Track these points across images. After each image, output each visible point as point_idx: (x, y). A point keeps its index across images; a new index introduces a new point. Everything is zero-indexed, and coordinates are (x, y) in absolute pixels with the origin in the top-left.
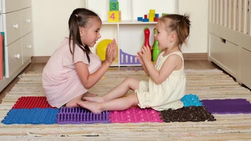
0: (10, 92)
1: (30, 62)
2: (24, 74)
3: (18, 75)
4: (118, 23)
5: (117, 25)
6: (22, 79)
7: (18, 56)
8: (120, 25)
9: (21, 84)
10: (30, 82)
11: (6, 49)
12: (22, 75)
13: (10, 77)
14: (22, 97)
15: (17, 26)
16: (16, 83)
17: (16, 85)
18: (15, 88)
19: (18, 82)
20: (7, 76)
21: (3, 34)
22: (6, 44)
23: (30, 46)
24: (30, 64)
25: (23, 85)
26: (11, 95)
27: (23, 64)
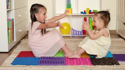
0: (16, 49)
1: (27, 33)
5: (70, 15)
6: (22, 42)
7: (20, 31)
10: (26, 44)
11: (14, 27)
12: (22, 40)
13: (16, 41)
14: (22, 51)
15: (20, 16)
16: (19, 44)
17: (19, 45)
18: (19, 47)
19: (20, 44)
20: (15, 40)
22: (14, 25)
24: (27, 34)
25: (22, 45)
26: (16, 50)
27: (23, 34)
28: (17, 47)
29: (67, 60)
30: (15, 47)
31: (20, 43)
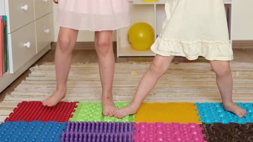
0: (12, 93)
1: (50, 48)
2: (37, 67)
3: (30, 67)
4: (155, 3)
5: (153, 5)
6: (33, 73)
7: (28, 45)
8: (157, 5)
9: (30, 80)
10: (42, 78)
11: (9, 37)
12: (34, 67)
14: (24, 102)
15: (26, 7)
16: (24, 79)
17: (23, 82)
18: (20, 87)
19: (27, 78)
21: (4, 18)
22: (9, 30)
23: (47, 31)
24: (49, 51)
25: (32, 82)
26: (11, 98)
27: (37, 53)
28: (16, 87)
29: (139, 132)
30: (11, 88)
31: (28, 76)
